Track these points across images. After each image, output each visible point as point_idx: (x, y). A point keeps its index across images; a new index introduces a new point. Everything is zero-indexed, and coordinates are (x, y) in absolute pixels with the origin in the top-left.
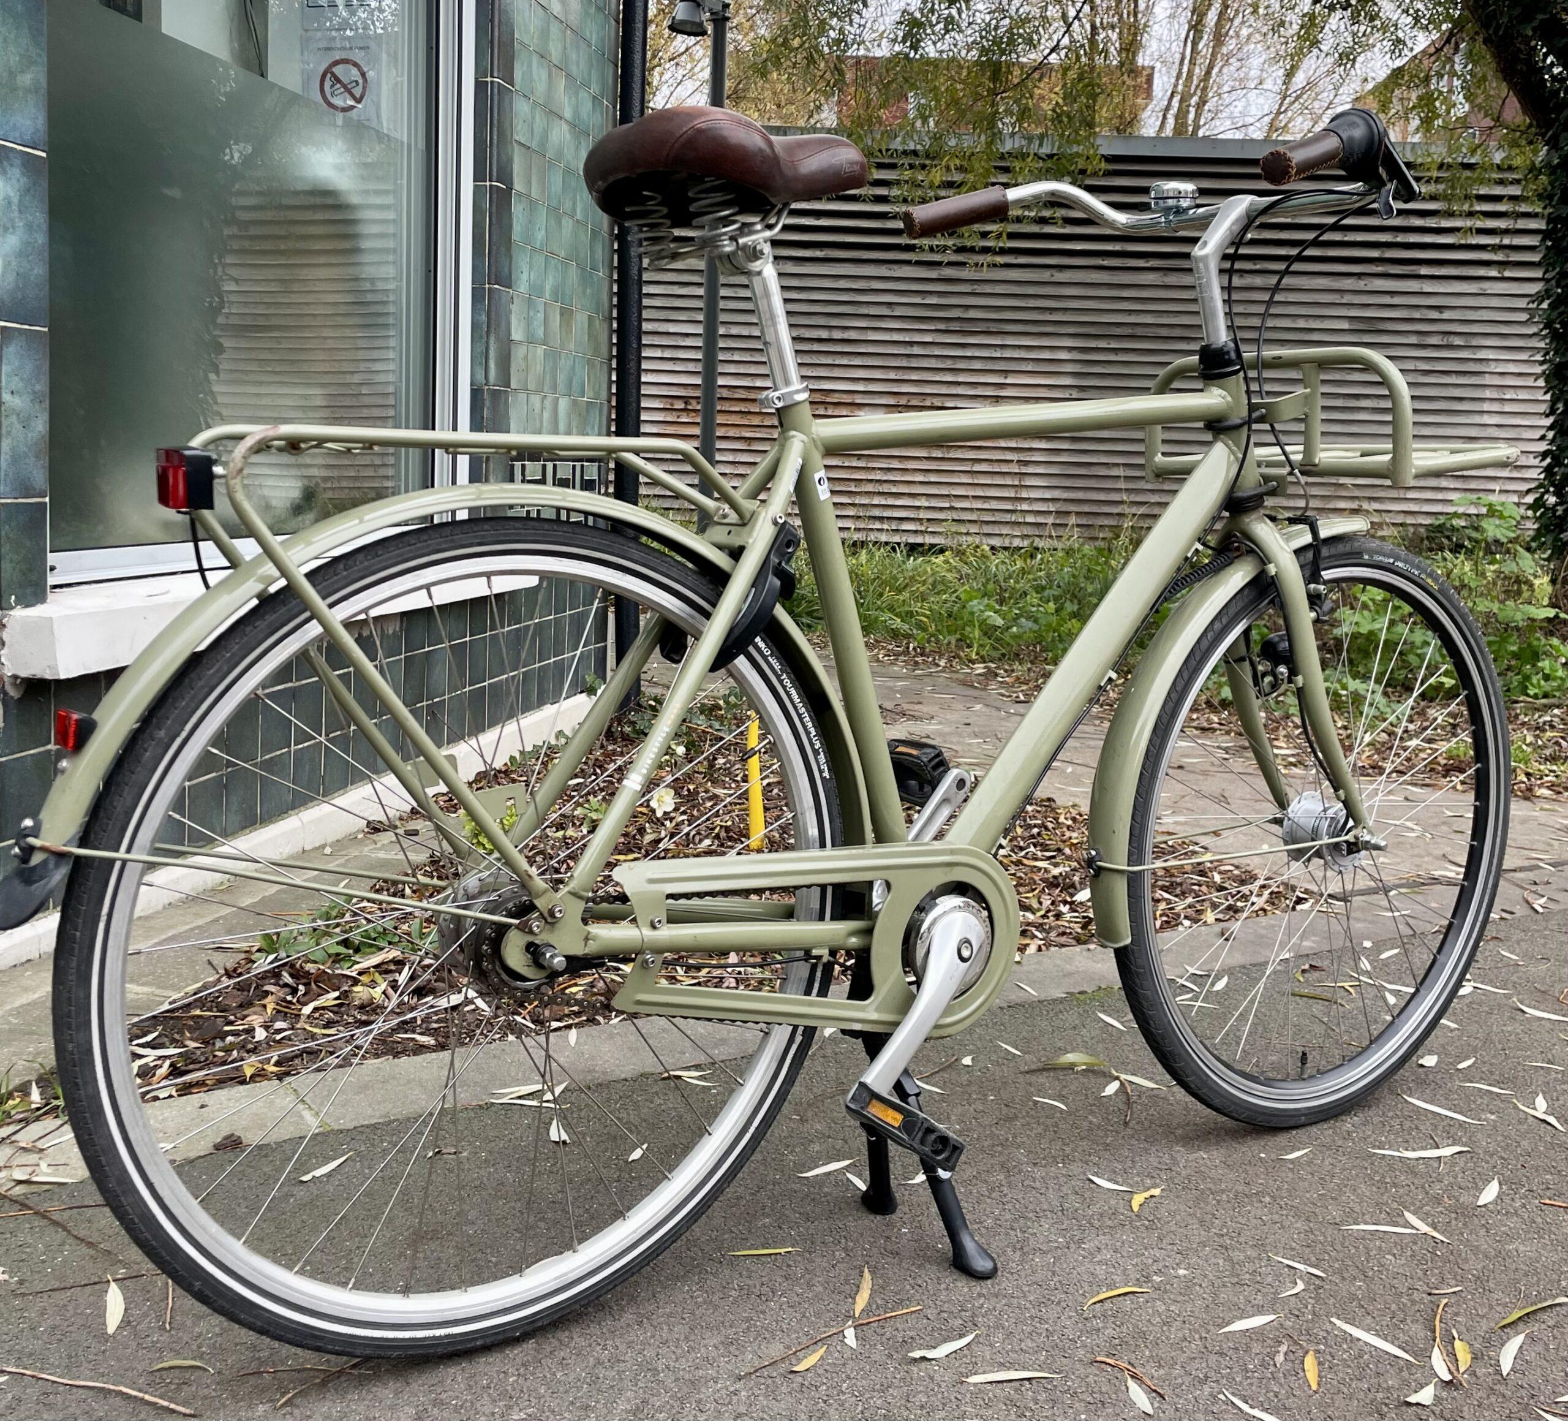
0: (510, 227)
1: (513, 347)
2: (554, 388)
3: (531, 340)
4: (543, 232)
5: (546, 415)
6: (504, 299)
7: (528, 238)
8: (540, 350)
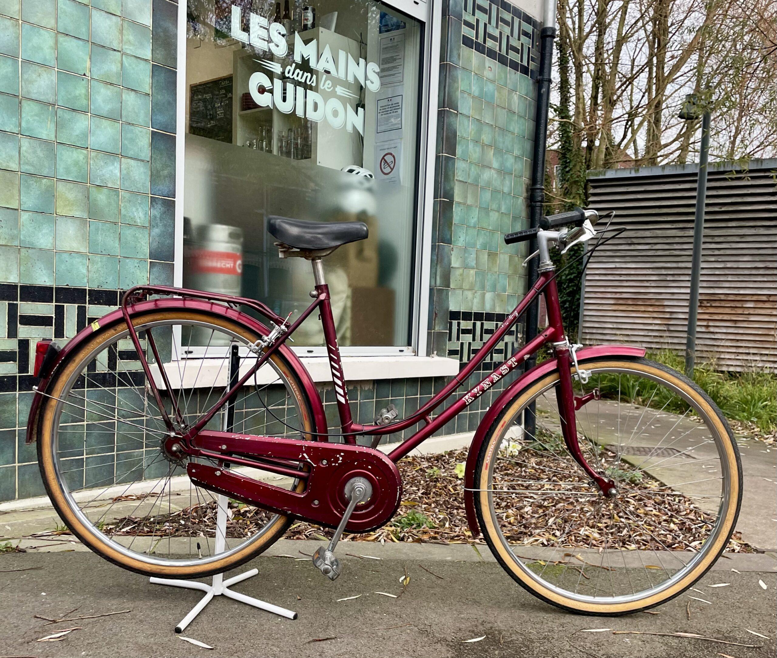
0: (451, 218)
1: (452, 270)
2: (483, 288)
3: (466, 267)
4: (476, 219)
5: (476, 301)
6: (446, 249)
7: (464, 223)
8: (472, 272)
